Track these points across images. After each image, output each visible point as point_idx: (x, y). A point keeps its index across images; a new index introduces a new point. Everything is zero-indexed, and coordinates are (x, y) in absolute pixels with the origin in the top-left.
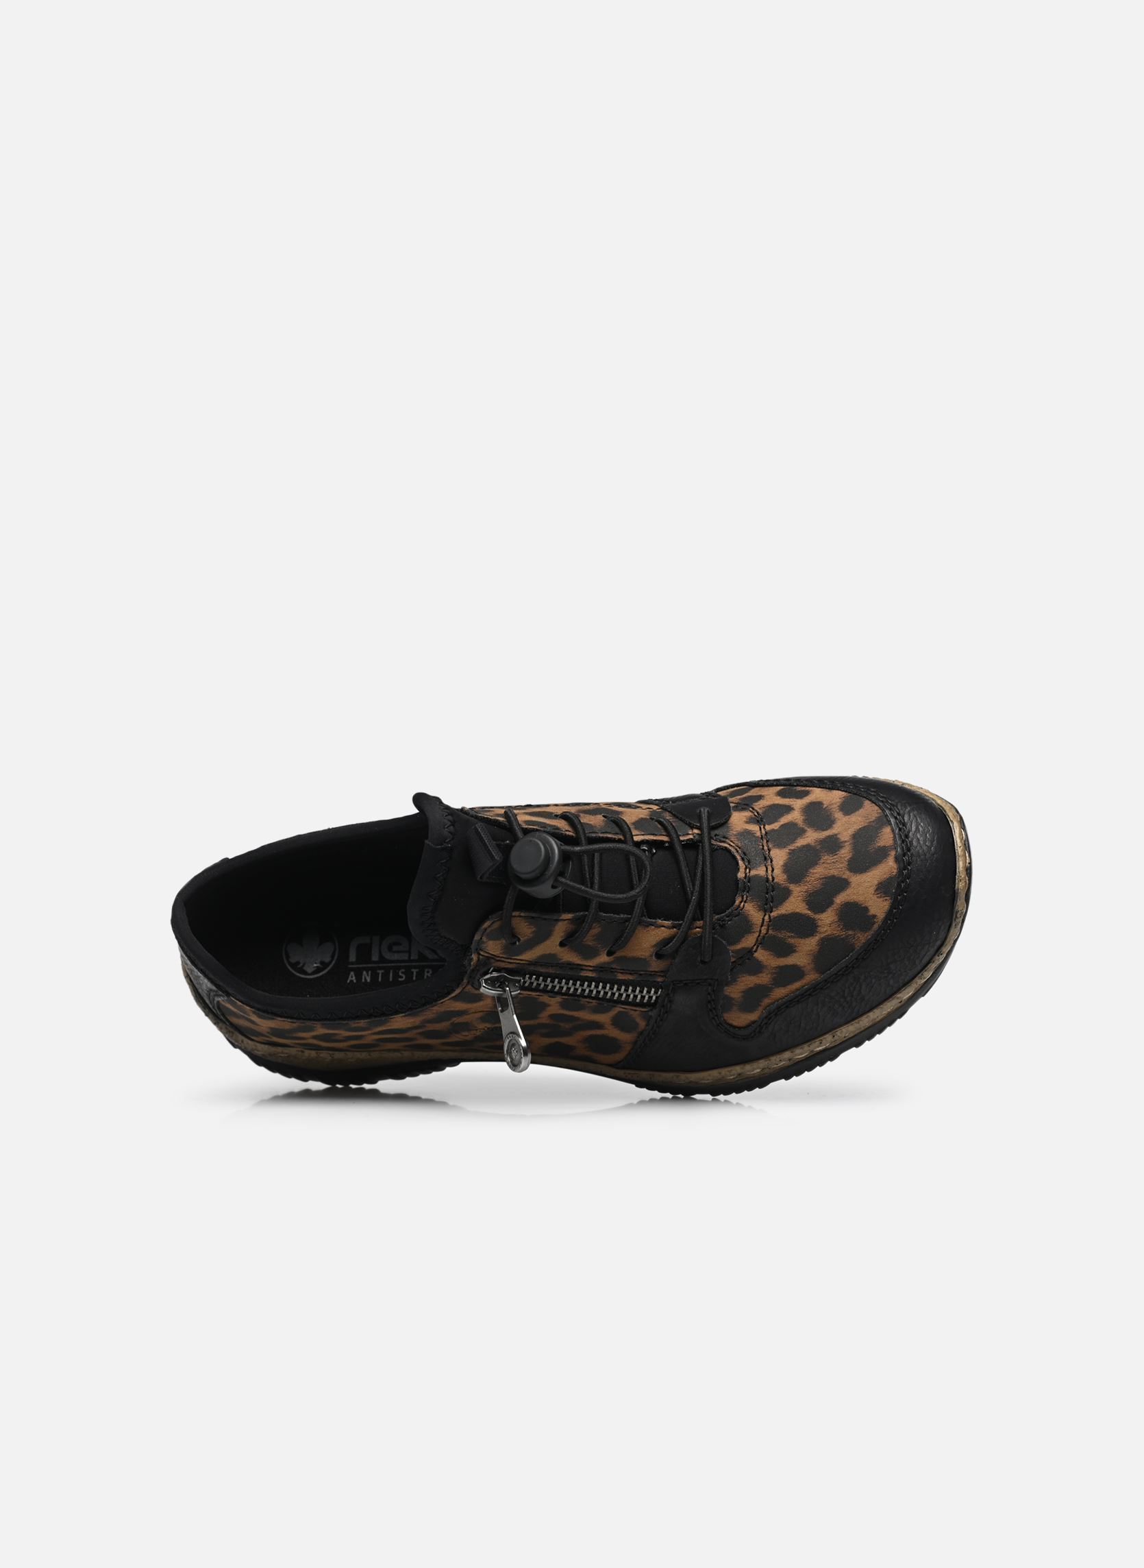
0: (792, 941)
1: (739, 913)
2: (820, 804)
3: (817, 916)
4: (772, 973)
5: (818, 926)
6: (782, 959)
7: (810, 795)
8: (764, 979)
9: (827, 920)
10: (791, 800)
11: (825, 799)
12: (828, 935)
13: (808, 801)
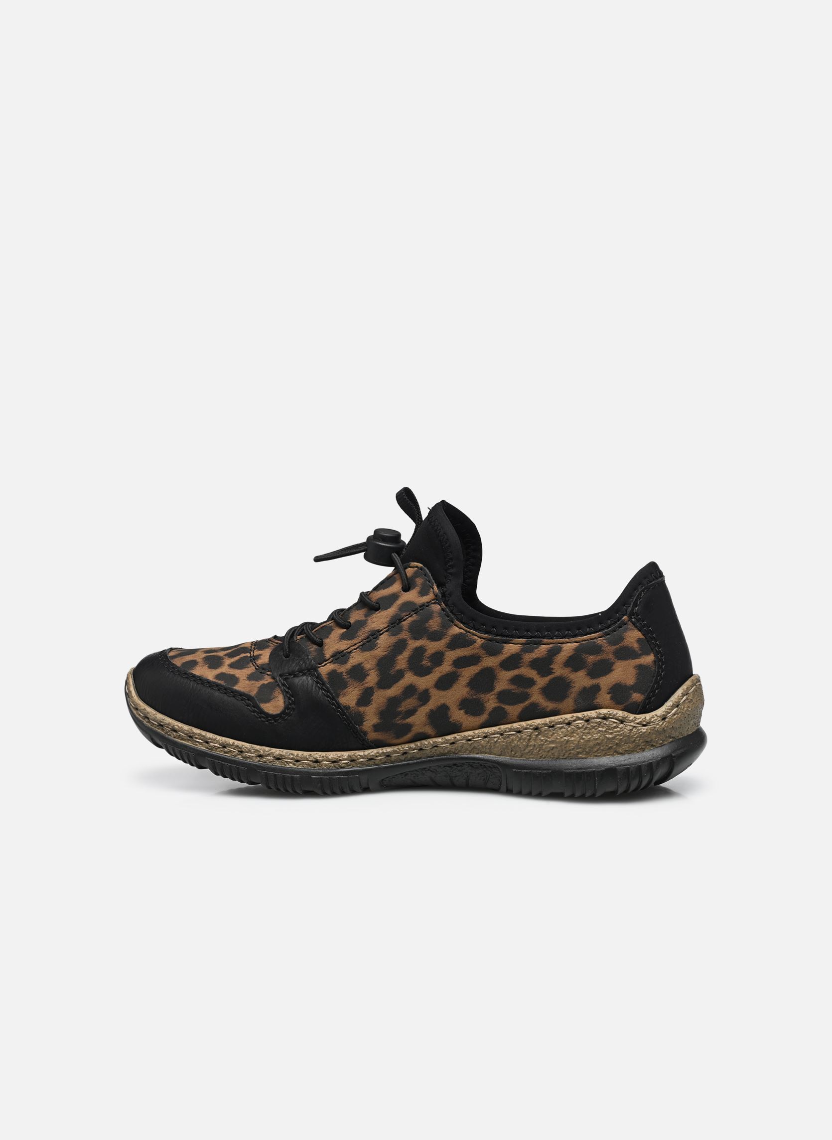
2: (210, 667)
7: (216, 674)
10: (229, 673)
11: (206, 671)
13: (218, 670)
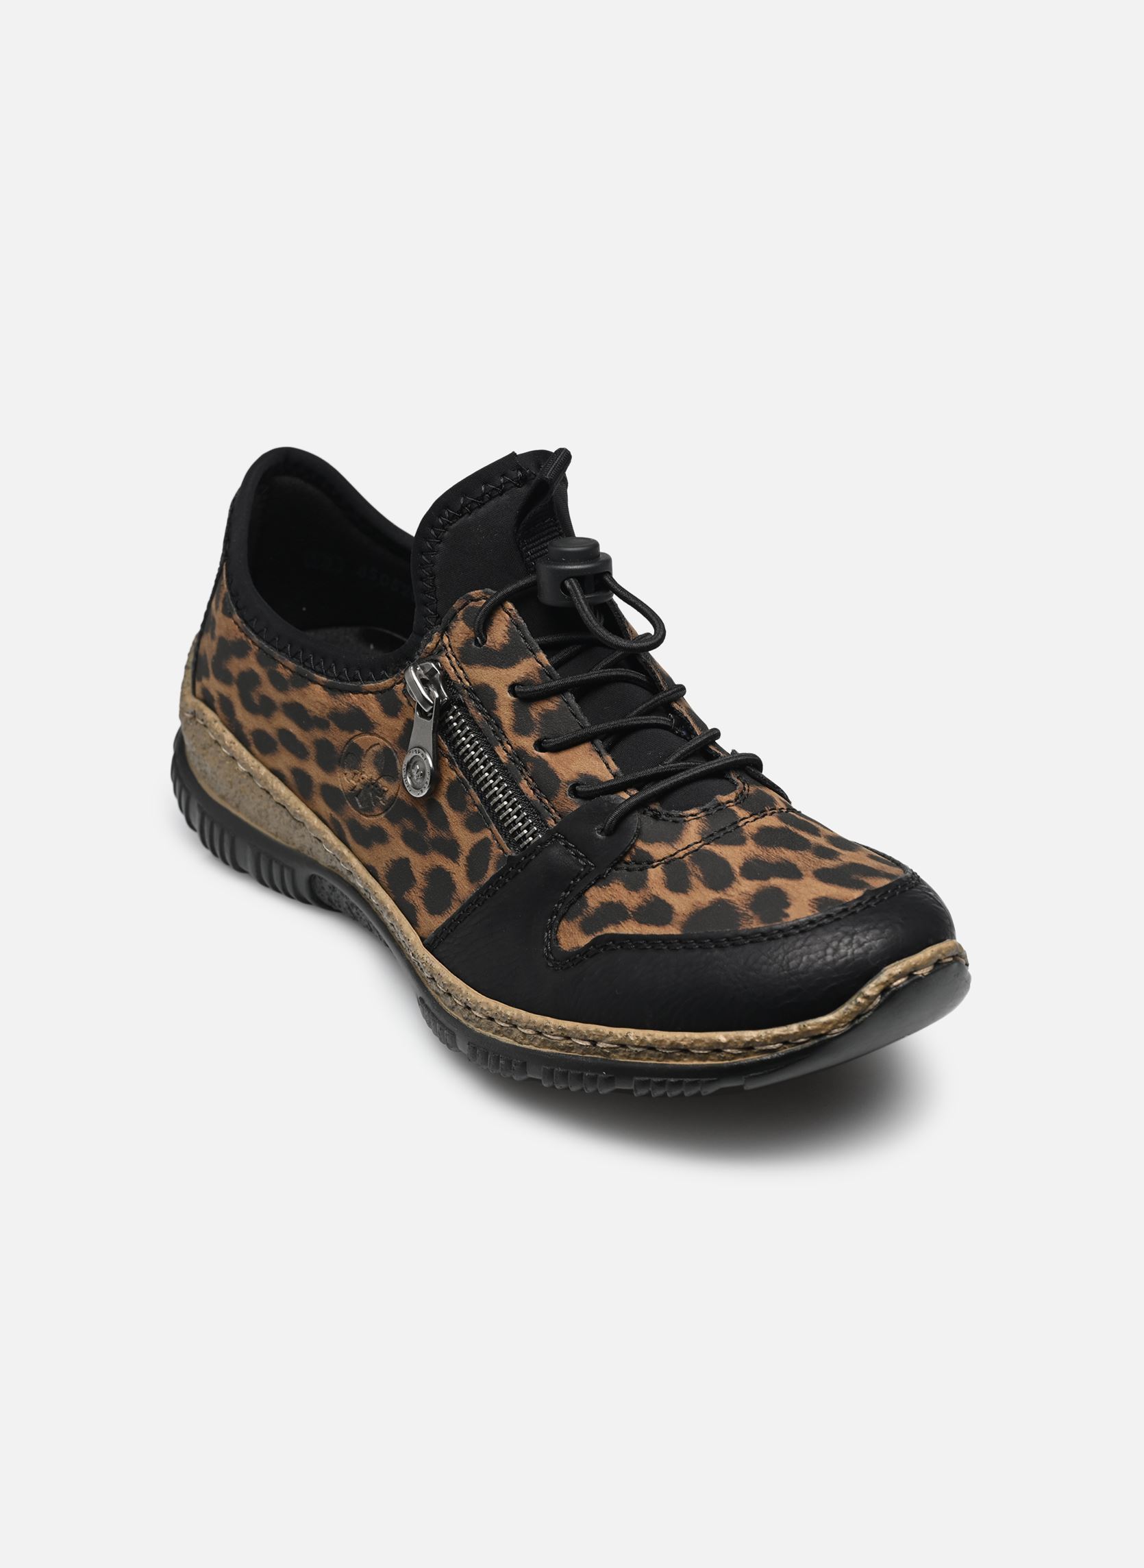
0: (694, 880)
1: (680, 823)
3: (739, 878)
4: (646, 901)
5: (731, 886)
6: (667, 891)
8: (632, 900)
9: (743, 889)
12: (729, 901)
